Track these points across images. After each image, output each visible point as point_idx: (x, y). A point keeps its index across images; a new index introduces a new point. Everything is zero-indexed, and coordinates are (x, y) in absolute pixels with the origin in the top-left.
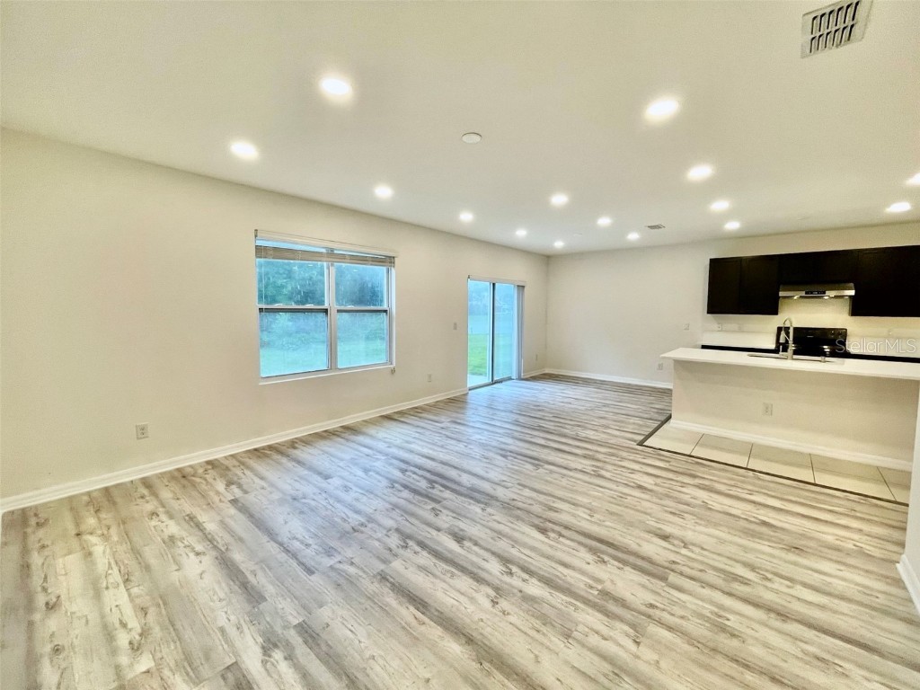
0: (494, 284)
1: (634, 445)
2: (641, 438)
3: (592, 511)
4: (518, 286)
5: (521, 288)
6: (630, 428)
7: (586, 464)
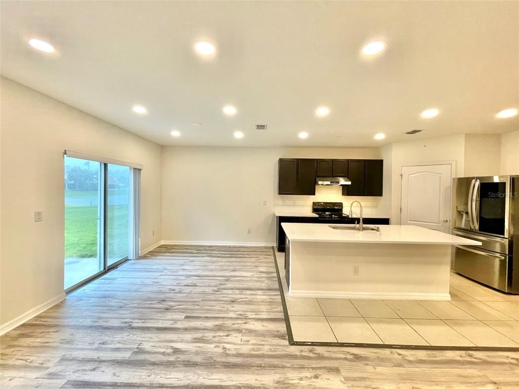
0: (106, 165)
4: (135, 169)
5: (137, 171)
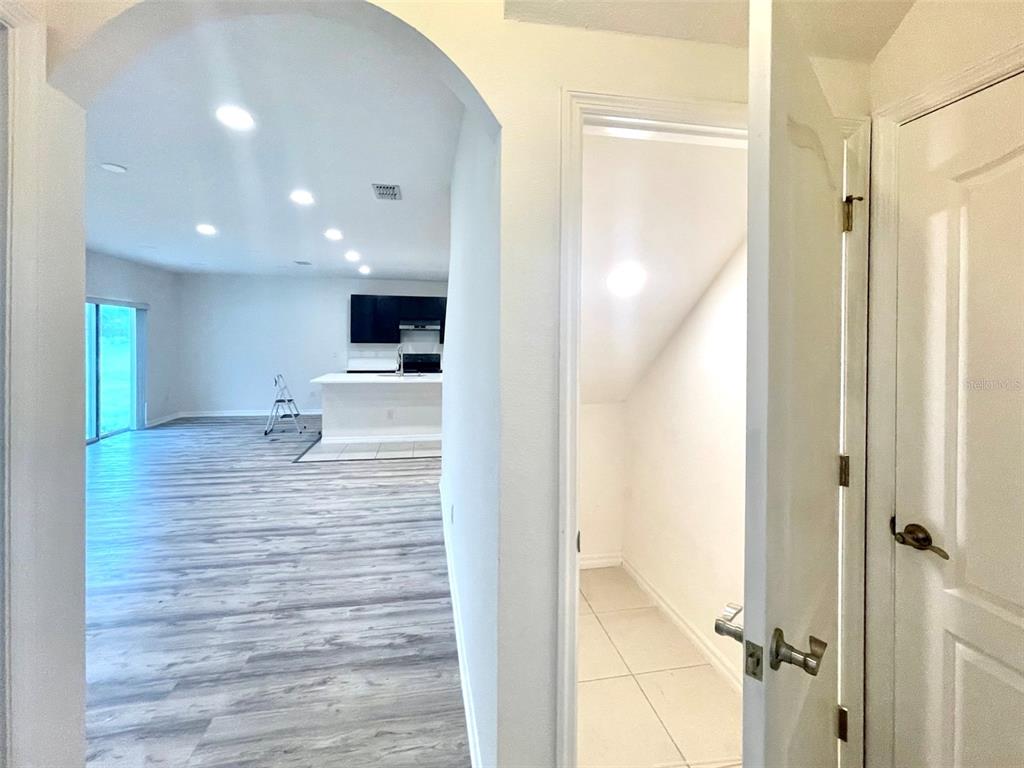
0: (98, 307)
1: (290, 464)
2: (296, 457)
3: (254, 516)
4: (137, 309)
5: (142, 312)
6: (285, 452)
7: (246, 487)
